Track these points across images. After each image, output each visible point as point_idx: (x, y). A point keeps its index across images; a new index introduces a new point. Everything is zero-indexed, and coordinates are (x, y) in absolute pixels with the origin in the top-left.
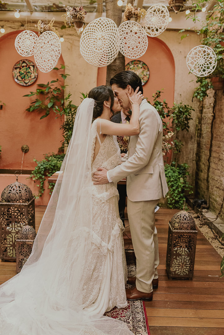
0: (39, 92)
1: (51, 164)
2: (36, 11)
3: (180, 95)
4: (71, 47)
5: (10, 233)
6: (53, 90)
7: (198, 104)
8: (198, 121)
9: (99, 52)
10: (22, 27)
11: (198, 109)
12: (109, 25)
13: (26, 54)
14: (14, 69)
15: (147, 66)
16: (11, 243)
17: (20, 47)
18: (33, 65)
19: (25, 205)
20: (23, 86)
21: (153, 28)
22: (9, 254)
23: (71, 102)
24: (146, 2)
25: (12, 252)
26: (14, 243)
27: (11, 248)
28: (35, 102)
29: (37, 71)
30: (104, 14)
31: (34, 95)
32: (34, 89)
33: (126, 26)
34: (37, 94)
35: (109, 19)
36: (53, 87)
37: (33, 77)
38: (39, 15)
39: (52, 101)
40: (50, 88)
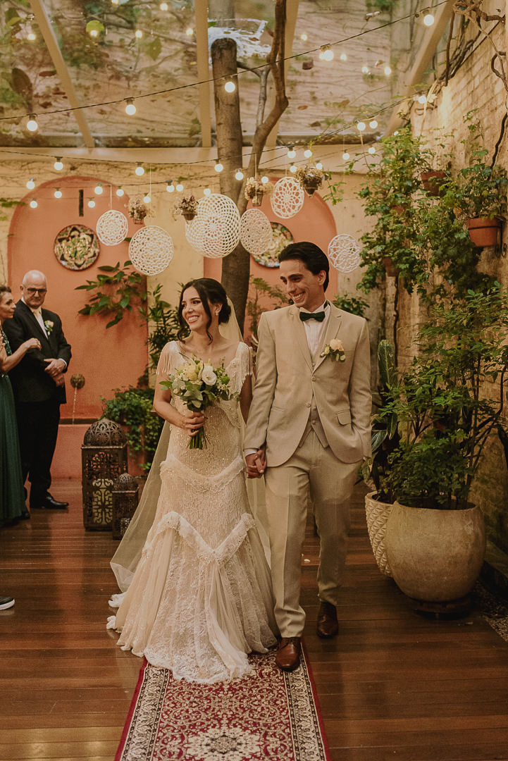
0: (103, 281)
1: (130, 404)
2: (97, 146)
3: (349, 279)
4: (158, 202)
5: (98, 488)
6: (129, 277)
7: (380, 294)
8: (380, 324)
9: (212, 238)
10: (72, 172)
11: (379, 303)
12: (226, 205)
13: (111, 242)
14: (57, 241)
15: (289, 231)
16: (99, 503)
17: (103, 233)
18: (90, 233)
19: (120, 449)
20: (74, 270)
21: (285, 207)
22: (96, 519)
23: (159, 296)
24: (282, 129)
25: (100, 516)
26: (103, 503)
27: (100, 511)
28: (97, 298)
29: (98, 244)
30: (214, 150)
31: (95, 286)
32: (92, 275)
33: (249, 216)
34: (100, 285)
35: (226, 197)
36: (128, 272)
37: (90, 255)
38: (103, 153)
39: (127, 296)
40: (122, 274)
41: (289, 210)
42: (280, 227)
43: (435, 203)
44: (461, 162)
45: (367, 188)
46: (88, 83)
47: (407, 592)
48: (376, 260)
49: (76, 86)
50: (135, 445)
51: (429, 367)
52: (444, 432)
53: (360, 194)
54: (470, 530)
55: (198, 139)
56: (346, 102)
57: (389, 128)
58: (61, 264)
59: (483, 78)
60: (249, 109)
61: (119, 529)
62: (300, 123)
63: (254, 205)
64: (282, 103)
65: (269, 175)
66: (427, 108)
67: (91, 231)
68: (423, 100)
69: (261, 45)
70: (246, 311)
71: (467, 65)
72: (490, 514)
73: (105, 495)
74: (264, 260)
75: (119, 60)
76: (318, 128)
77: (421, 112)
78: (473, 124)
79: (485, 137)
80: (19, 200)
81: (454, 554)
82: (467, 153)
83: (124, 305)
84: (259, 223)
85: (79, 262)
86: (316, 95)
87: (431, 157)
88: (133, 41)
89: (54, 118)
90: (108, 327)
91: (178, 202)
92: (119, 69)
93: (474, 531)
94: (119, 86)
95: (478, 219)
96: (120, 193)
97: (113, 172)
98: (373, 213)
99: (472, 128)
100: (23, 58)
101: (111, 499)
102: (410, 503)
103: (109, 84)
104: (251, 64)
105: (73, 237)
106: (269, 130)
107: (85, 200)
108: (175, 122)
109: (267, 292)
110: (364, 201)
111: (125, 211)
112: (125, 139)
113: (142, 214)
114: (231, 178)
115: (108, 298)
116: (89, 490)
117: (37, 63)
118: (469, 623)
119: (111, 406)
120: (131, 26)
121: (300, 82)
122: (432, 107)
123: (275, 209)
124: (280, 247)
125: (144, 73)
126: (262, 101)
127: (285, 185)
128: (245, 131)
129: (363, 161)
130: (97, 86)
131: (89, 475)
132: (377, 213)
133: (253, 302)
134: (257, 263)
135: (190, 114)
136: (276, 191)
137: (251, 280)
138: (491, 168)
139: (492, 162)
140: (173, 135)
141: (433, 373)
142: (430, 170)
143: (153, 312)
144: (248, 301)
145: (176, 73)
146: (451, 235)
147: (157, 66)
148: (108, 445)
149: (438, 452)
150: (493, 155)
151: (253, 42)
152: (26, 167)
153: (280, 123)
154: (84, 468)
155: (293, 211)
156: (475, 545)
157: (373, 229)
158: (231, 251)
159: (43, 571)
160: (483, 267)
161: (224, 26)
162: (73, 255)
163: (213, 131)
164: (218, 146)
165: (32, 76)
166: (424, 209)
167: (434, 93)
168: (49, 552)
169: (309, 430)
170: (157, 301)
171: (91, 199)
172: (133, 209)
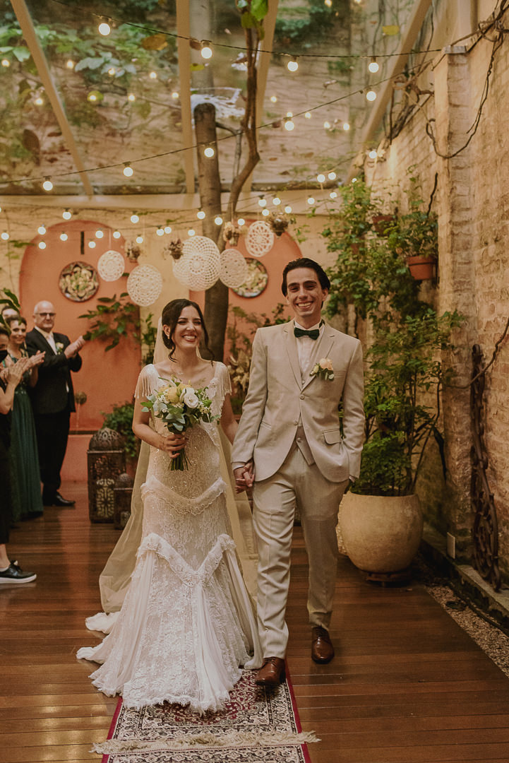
0: (102, 311)
2: (96, 193)
4: (150, 243)
5: (101, 487)
6: (125, 307)
7: (343, 319)
9: (196, 274)
10: (76, 217)
11: (343, 327)
12: (208, 246)
13: (110, 278)
14: (62, 276)
15: (262, 265)
16: (103, 499)
17: (103, 270)
18: (91, 269)
19: (119, 453)
20: (77, 302)
21: (257, 247)
22: (99, 513)
23: (150, 323)
24: (257, 177)
25: (103, 510)
26: (106, 500)
27: (103, 506)
28: (96, 326)
29: (98, 279)
30: (197, 196)
31: (95, 315)
32: (92, 306)
33: (227, 255)
34: (99, 314)
35: (208, 239)
36: (123, 303)
37: (91, 288)
38: (101, 200)
39: (123, 323)
40: (119, 304)
41: (261, 250)
42: (255, 262)
43: (383, 242)
44: (405, 208)
45: (329, 229)
46: (87, 140)
47: (359, 565)
48: (338, 289)
49: (77, 142)
50: (131, 453)
51: (374, 380)
52: (388, 433)
53: (323, 234)
54: (409, 513)
55: (183, 187)
56: (310, 155)
57: (349, 176)
58: (65, 296)
59: (421, 138)
60: (227, 160)
61: (119, 521)
62: (271, 172)
63: (231, 246)
64: (254, 159)
65: (245, 217)
66: (378, 162)
67: (91, 267)
68: (373, 155)
69: (236, 108)
70: (226, 335)
71: (409, 127)
72: (431, 504)
73: (107, 493)
74: (241, 291)
75: (114, 119)
76: (287, 176)
77: (371, 165)
78: (414, 177)
79: (423, 187)
80: (28, 242)
81: (396, 532)
82: (410, 200)
83: (120, 331)
84: (236, 261)
85: (81, 295)
86: (287, 147)
87: (381, 203)
88: (127, 103)
89: (58, 170)
90: (107, 349)
91: (167, 244)
92: (114, 127)
93: (412, 514)
94: (114, 142)
95: (417, 257)
96: (117, 235)
97: (110, 217)
98: (334, 250)
99: (413, 180)
100: (31, 119)
101: (112, 496)
102: (360, 491)
103: (106, 141)
104: (228, 124)
105: (76, 272)
106: (244, 181)
107: (85, 242)
108: (163, 172)
109: (244, 318)
110: (327, 240)
111: (122, 252)
112: (120, 188)
113: (136, 254)
114: (212, 222)
115: (107, 325)
116: (93, 489)
117: (44, 123)
118: (410, 590)
119: (111, 419)
120: (125, 92)
121: (271, 136)
122: (382, 160)
123: (249, 249)
124: (255, 280)
125: (136, 130)
126: (238, 156)
127: (258, 228)
128: (224, 180)
129: (324, 207)
130: (95, 143)
131: (93, 476)
132: (337, 250)
133: (232, 327)
134: (236, 293)
135: (176, 165)
136: (249, 233)
137: (230, 309)
138: (428, 214)
139: (428, 209)
140: (162, 184)
141: (377, 384)
142: (380, 214)
143: (146, 337)
144: (228, 326)
145: (164, 130)
146: (394, 271)
147: (147, 124)
148: (110, 450)
149: (382, 449)
150: (429, 203)
151: (229, 106)
152: (34, 213)
153: (255, 172)
154: (89, 469)
155: (264, 250)
156: (412, 525)
157: (335, 263)
158: (212, 285)
159: (56, 554)
160: (423, 296)
161: (205, 93)
162: (75, 288)
163: (196, 180)
164: (201, 194)
165: (39, 134)
166: (374, 249)
167: (383, 148)
168: (60, 539)
169: (294, 447)
170: (149, 327)
171: (91, 240)
172: (129, 250)
